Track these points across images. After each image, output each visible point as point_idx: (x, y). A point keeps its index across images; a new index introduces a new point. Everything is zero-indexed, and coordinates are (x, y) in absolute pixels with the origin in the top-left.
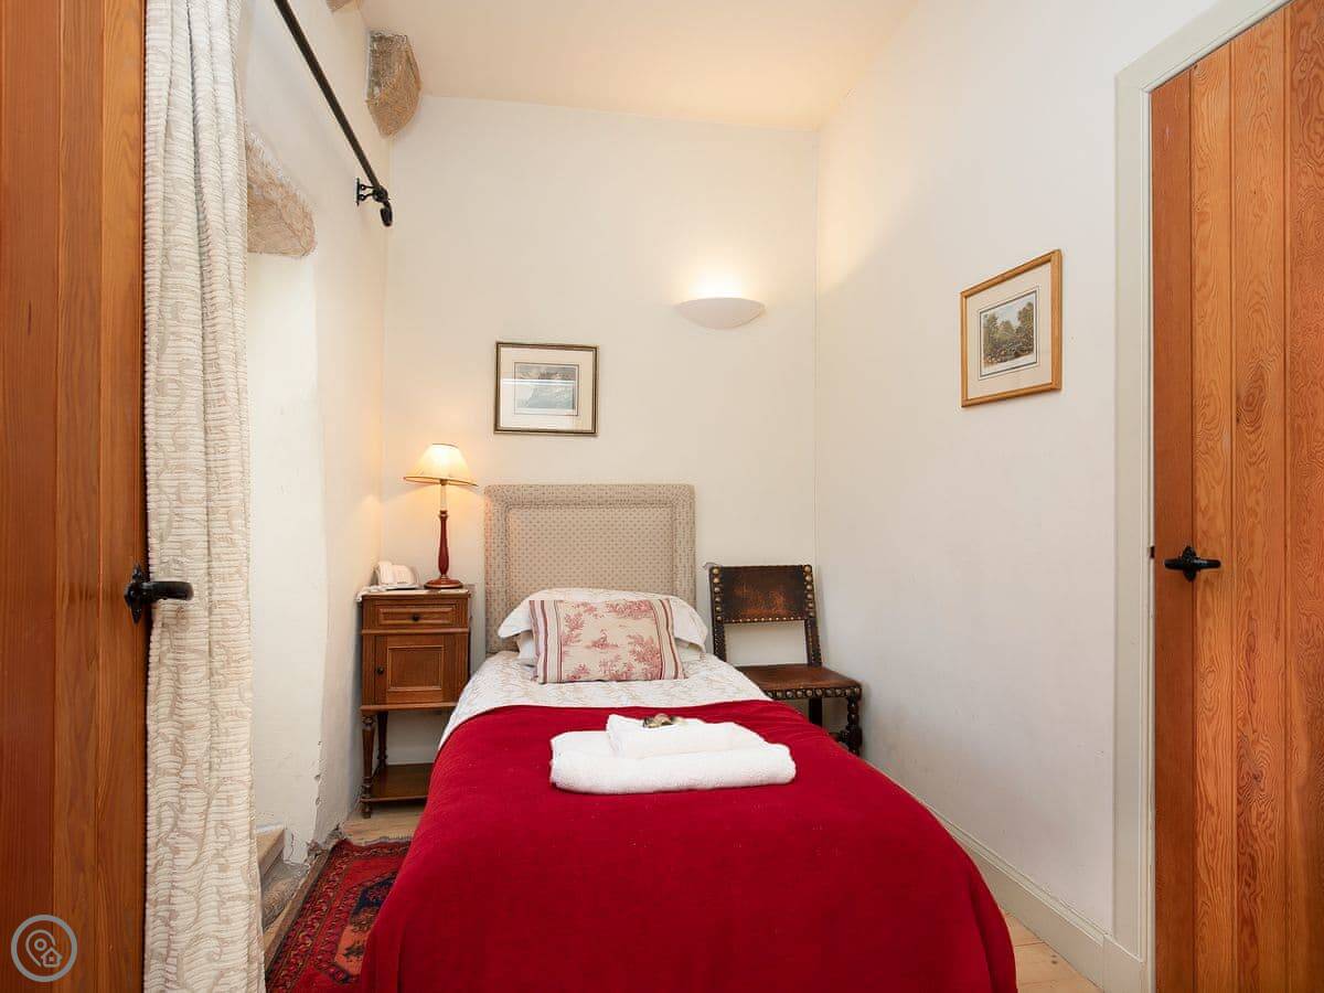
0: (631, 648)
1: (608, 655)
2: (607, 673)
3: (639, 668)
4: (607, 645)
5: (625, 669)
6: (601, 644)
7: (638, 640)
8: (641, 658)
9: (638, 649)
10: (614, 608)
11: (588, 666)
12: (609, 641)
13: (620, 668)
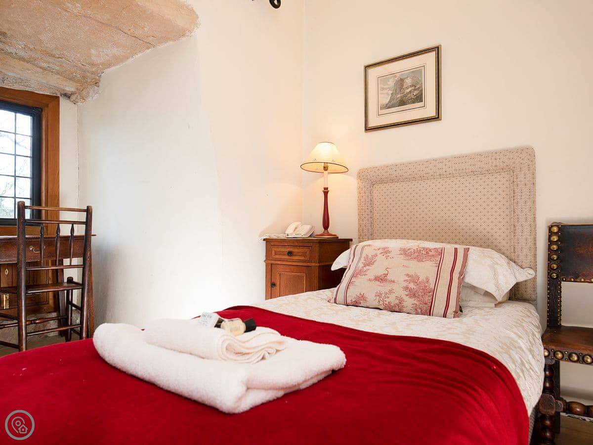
0: (405, 284)
1: (384, 288)
2: (381, 303)
3: (409, 302)
4: (386, 280)
5: (397, 302)
6: (381, 279)
7: (414, 279)
8: (413, 294)
9: (412, 286)
10: (405, 252)
11: (366, 295)
12: (389, 277)
13: (392, 300)
